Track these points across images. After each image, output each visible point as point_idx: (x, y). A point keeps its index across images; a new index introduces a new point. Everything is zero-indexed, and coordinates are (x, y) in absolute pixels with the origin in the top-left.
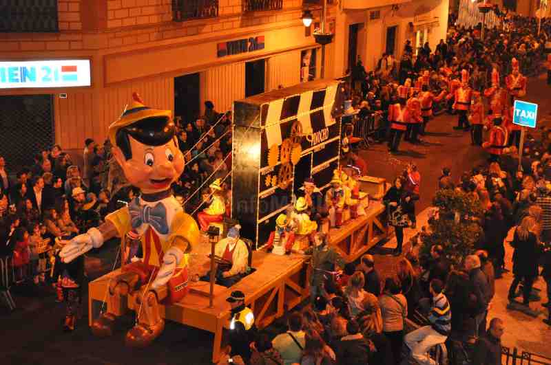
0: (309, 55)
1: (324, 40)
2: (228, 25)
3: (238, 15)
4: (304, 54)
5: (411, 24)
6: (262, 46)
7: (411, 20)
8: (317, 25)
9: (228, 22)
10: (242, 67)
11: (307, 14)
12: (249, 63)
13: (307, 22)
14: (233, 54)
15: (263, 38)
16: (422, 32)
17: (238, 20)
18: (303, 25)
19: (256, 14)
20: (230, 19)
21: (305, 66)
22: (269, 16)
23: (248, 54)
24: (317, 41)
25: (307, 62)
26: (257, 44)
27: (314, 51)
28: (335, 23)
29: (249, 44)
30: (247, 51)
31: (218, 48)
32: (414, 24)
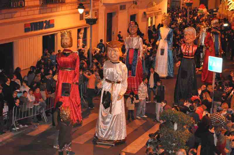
0: (82, 31)
1: (92, 22)
2: (30, 13)
3: (37, 6)
4: (79, 31)
5: (145, 13)
6: (53, 26)
7: (145, 10)
8: (87, 13)
9: (31, 10)
10: (40, 38)
11: (81, 6)
12: (45, 36)
13: (81, 11)
14: (34, 30)
15: (53, 20)
16: (152, 18)
17: (38, 9)
18: (78, 13)
19: (48, 6)
20: (32, 9)
21: (80, 38)
22: (56, 7)
23: (44, 31)
24: (87, 23)
25: (81, 36)
26: (50, 24)
27: (86, 29)
28: (98, 12)
29: (45, 25)
30: (43, 29)
31: (25, 26)
32: (147, 13)
